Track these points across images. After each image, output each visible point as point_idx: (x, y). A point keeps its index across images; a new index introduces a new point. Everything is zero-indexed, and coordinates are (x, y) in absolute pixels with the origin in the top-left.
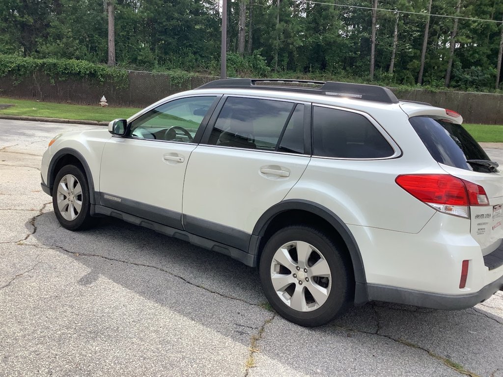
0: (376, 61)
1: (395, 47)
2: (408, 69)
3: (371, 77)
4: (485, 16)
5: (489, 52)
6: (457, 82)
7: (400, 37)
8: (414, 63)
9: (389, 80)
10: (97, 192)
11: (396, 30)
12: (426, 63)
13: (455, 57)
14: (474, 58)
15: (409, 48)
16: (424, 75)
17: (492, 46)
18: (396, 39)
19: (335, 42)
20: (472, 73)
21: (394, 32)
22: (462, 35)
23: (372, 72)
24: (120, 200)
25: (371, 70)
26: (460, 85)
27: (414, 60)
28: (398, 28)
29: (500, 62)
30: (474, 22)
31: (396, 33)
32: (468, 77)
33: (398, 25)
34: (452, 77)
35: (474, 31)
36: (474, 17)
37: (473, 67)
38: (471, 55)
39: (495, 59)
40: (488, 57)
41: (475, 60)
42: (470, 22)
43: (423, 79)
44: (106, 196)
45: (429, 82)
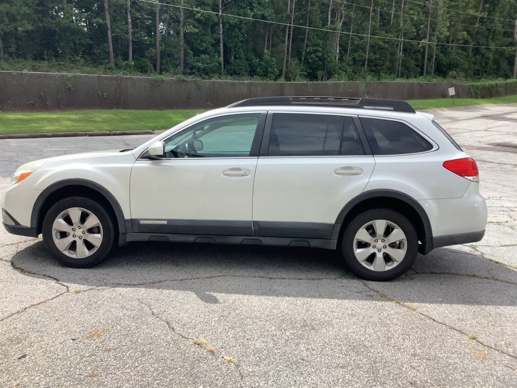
0: (114, 49)
1: (130, 34)
2: (147, 57)
3: (112, 64)
4: (205, 8)
5: (214, 42)
6: (191, 69)
7: (135, 25)
8: (151, 50)
9: (130, 68)
10: (127, 220)
11: (129, 17)
12: (161, 52)
13: (186, 46)
14: (202, 46)
15: (145, 36)
16: (161, 63)
17: (215, 36)
18: (130, 26)
19: (69, 27)
20: (203, 62)
21: (127, 18)
22: (189, 25)
23: (113, 60)
24: (166, 222)
25: (110, 57)
26: (194, 73)
27: (151, 49)
28: (131, 15)
29: (222, 51)
30: (198, 12)
31: (130, 20)
32: (200, 64)
33: (131, 12)
34: (186, 65)
35: (199, 21)
36: (197, 7)
37: (203, 56)
38: (199, 44)
39: (218, 47)
40: (213, 45)
41: (203, 49)
42: (194, 12)
43: (160, 67)
44: (142, 222)
45: (166, 69)
